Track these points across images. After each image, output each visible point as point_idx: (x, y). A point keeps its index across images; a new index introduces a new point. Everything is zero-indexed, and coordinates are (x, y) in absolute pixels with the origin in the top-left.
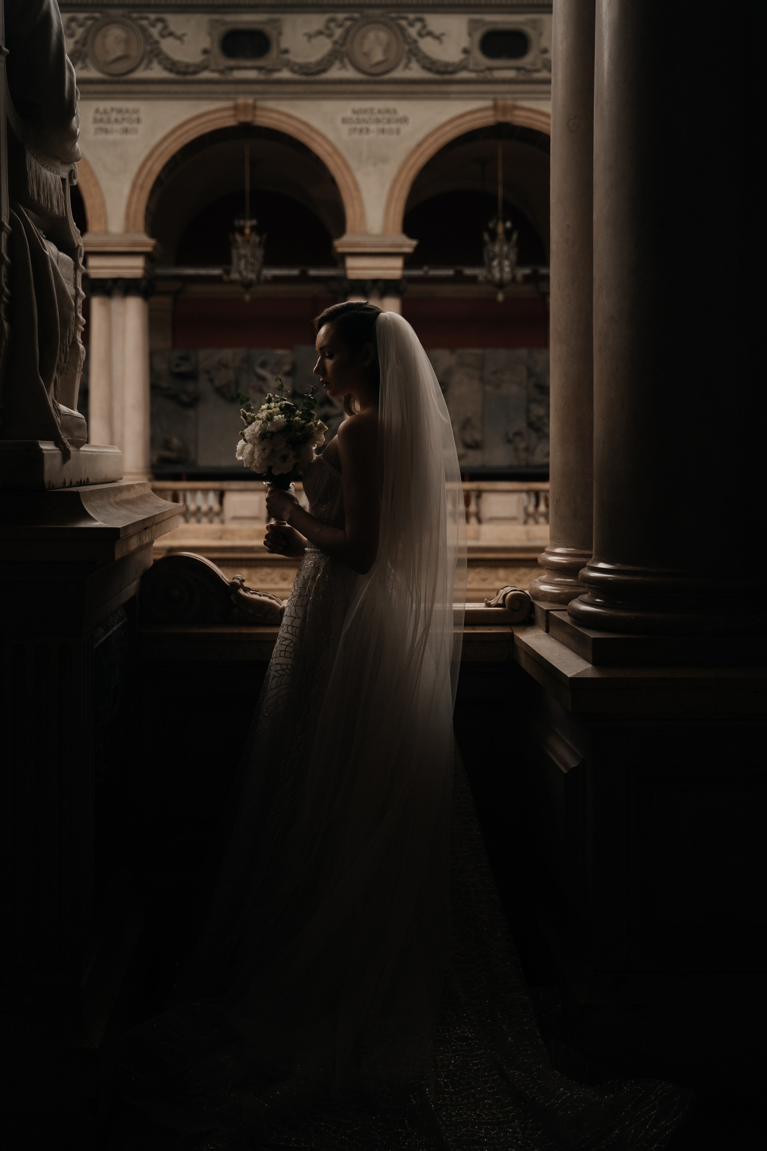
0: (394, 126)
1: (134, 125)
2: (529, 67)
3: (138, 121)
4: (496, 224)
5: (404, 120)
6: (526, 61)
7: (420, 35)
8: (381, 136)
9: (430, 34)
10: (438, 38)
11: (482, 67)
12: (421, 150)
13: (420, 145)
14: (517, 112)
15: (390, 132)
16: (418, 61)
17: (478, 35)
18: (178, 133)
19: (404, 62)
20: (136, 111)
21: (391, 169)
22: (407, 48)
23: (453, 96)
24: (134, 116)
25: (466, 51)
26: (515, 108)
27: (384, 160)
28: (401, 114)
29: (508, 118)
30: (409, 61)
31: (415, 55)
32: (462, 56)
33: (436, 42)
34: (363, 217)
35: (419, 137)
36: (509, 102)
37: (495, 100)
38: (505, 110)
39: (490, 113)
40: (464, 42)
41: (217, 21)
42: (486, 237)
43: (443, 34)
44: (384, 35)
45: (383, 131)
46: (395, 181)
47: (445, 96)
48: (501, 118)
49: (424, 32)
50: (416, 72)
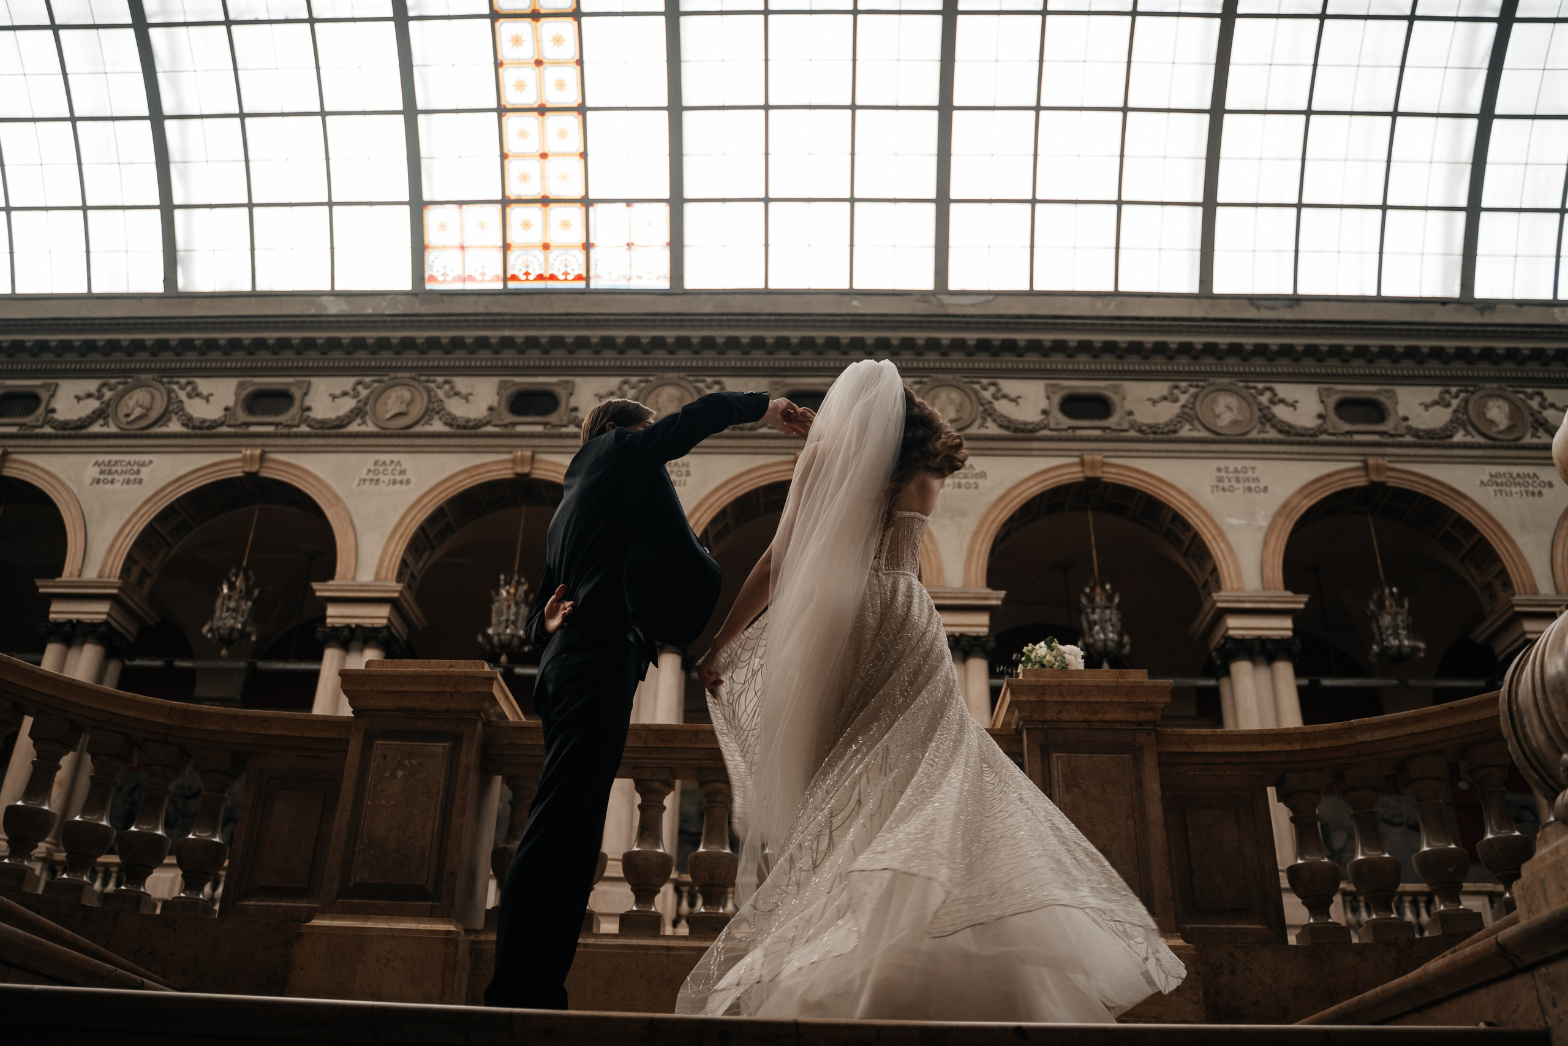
0: (972, 481)
1: (683, 478)
2: (1114, 427)
3: (688, 474)
4: (1093, 590)
5: (983, 475)
6: (1111, 422)
7: (995, 397)
8: (957, 490)
9: (1005, 396)
10: (1015, 401)
11: (1065, 427)
12: (1004, 503)
13: (1001, 498)
14: (1106, 469)
15: (968, 486)
16: (994, 421)
17: (1057, 399)
18: (732, 485)
19: (978, 421)
20: (687, 465)
21: (971, 523)
22: (981, 409)
23: (1034, 453)
24: (684, 470)
25: (1045, 412)
26: (1104, 464)
27: (963, 514)
28: (978, 469)
29: (1098, 474)
30: (984, 419)
31: (990, 415)
32: (1042, 417)
33: (1014, 404)
34: (940, 570)
35: (1000, 491)
36: (1098, 457)
37: (1081, 457)
38: (1093, 465)
39: (1078, 469)
40: (1044, 404)
41: (777, 383)
42: (1084, 600)
43: (1019, 397)
44: (955, 395)
45: (959, 486)
46: (976, 534)
47: (1027, 453)
48: (1090, 474)
49: (999, 395)
50: (992, 429)
